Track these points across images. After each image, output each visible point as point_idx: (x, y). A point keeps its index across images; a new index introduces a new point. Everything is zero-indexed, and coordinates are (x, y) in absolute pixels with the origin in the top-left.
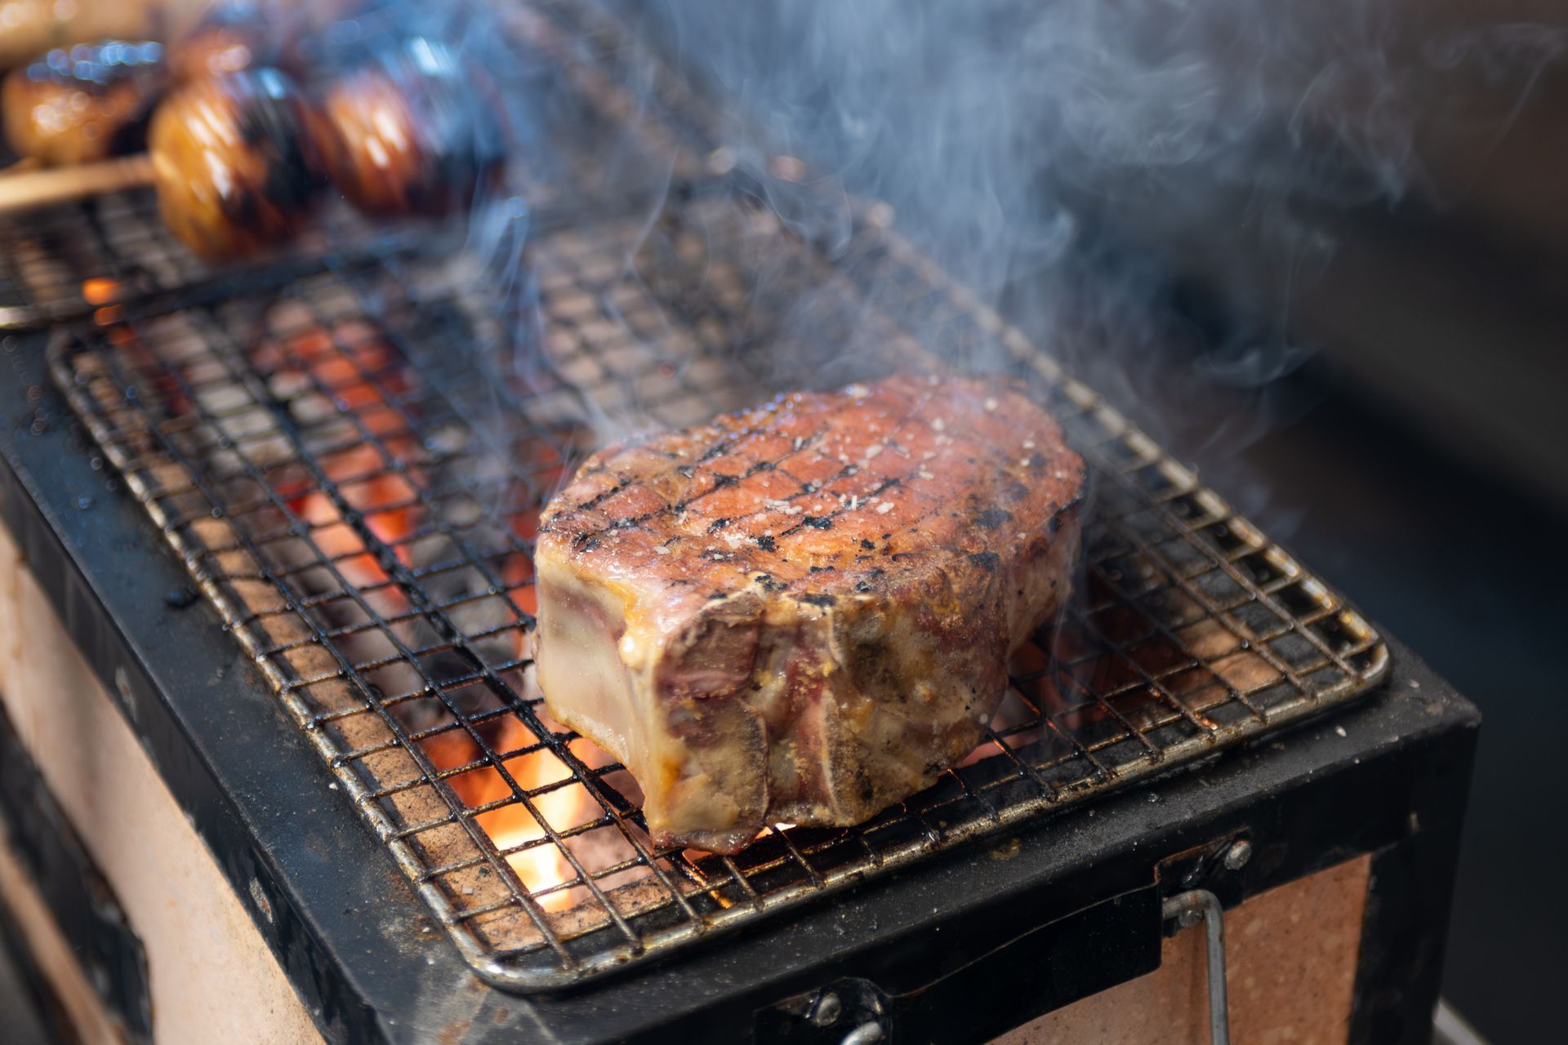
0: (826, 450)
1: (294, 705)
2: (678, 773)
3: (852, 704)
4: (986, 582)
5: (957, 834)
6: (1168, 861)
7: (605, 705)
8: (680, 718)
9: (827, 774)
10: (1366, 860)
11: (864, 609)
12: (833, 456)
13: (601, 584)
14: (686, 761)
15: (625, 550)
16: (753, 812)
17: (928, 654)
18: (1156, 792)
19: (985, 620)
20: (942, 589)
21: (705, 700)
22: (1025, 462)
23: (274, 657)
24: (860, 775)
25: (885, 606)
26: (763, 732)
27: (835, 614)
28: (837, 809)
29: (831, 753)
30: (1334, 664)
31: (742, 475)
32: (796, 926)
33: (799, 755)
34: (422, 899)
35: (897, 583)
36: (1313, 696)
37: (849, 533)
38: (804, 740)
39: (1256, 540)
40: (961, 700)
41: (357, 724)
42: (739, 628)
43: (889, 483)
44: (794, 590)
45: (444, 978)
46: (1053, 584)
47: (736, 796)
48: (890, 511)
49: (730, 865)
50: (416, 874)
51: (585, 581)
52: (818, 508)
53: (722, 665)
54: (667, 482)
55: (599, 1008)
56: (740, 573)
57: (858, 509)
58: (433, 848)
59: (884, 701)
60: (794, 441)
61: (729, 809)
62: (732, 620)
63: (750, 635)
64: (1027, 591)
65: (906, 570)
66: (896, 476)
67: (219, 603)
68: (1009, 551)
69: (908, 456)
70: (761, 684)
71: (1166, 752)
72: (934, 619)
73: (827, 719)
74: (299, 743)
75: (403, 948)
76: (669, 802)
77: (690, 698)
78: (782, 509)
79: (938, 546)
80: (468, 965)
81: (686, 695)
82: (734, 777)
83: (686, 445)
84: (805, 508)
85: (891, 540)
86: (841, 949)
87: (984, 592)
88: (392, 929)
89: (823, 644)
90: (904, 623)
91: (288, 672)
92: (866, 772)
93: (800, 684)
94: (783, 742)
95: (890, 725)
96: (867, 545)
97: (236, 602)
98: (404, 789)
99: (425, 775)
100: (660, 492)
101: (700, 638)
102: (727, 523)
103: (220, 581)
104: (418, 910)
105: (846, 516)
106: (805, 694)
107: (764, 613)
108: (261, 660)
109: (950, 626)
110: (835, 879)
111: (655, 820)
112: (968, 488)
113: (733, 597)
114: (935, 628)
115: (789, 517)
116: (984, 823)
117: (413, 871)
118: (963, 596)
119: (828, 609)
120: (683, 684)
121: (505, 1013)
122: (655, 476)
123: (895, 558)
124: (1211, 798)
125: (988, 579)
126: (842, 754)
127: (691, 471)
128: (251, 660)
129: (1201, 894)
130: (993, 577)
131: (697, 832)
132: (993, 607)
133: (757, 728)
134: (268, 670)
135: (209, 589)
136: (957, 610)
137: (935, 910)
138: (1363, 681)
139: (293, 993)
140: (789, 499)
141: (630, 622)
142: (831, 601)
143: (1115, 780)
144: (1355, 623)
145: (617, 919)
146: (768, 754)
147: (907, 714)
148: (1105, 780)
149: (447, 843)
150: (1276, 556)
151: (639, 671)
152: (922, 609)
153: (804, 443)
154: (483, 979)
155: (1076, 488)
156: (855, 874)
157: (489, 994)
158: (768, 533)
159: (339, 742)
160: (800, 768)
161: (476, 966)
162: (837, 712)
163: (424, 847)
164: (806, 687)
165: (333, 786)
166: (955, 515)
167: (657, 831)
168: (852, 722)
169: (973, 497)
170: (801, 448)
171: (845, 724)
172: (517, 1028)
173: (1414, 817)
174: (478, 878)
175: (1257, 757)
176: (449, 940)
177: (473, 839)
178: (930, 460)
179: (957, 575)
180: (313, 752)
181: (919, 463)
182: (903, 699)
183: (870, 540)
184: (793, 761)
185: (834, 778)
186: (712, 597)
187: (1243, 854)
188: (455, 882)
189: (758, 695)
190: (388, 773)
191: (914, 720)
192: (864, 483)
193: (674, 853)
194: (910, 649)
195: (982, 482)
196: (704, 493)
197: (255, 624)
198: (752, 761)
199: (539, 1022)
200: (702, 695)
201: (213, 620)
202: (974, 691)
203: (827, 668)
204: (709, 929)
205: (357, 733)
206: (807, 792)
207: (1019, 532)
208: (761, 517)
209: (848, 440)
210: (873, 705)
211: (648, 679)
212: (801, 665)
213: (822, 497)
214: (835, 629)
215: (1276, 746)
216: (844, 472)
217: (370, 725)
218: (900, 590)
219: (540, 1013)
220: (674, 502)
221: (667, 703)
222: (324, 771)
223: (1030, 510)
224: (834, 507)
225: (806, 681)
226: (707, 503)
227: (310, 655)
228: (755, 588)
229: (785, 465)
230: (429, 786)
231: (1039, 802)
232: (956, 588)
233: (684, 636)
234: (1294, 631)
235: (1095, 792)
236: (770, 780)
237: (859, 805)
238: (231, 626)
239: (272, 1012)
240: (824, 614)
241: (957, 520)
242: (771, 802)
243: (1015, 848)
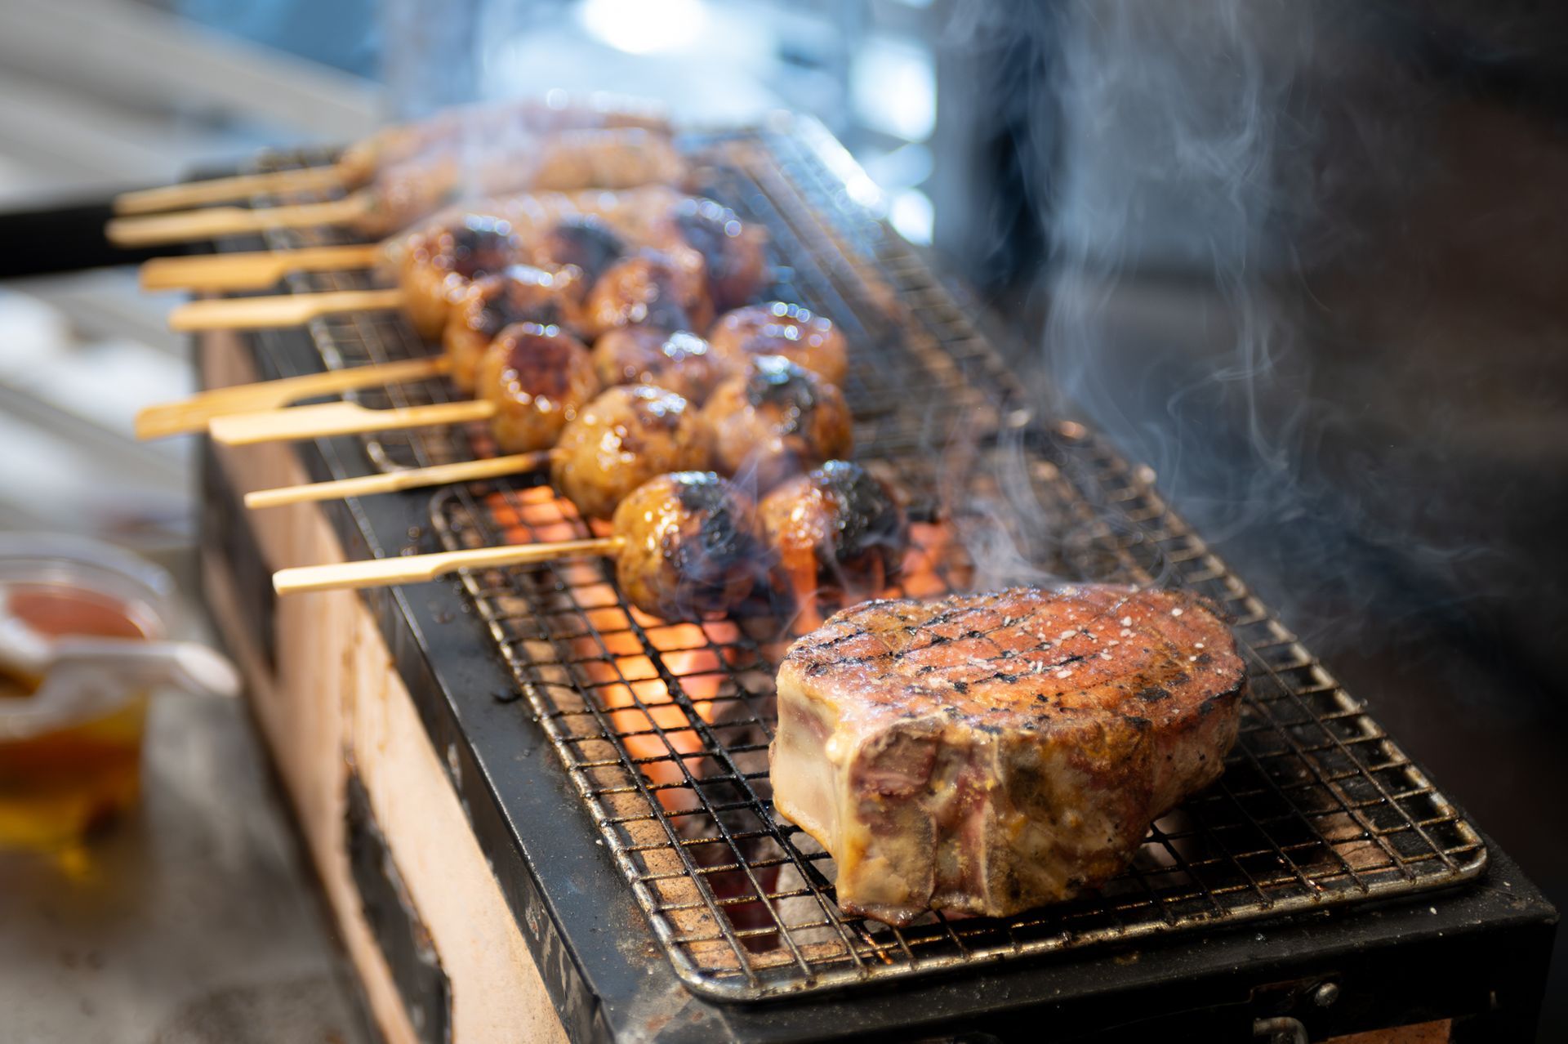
0: (1029, 629)
1: (578, 779)
2: (863, 853)
3: (1008, 817)
4: (1136, 739)
5: (1088, 938)
6: (1264, 987)
7: (819, 804)
8: (868, 808)
9: (984, 871)
10: (1448, 1022)
11: (1025, 742)
12: (1034, 633)
13: (823, 702)
14: (870, 845)
15: (847, 678)
16: (920, 895)
17: (1079, 788)
18: (1263, 933)
19: (1132, 771)
20: (1095, 738)
21: (889, 796)
22: (1193, 658)
23: (570, 744)
24: (1009, 876)
25: (1043, 742)
26: (934, 829)
27: (1001, 741)
28: (989, 901)
29: (988, 854)
30: (1439, 858)
31: (956, 638)
32: (943, 987)
33: (962, 853)
34: (651, 927)
35: (1056, 728)
36: (1413, 878)
37: (1029, 688)
38: (967, 842)
39: (1399, 758)
40: (1105, 832)
41: (626, 801)
42: (920, 741)
43: (1074, 658)
44: (972, 720)
45: (657, 984)
46: (1202, 758)
47: (908, 880)
48: (1067, 678)
49: (897, 934)
50: (648, 907)
51: (811, 699)
52: (1009, 668)
53: (906, 770)
54: (894, 637)
55: (774, 1021)
56: (933, 704)
57: (1042, 673)
58: (669, 896)
59: (1035, 819)
60: (1004, 619)
61: (901, 889)
62: (916, 734)
63: (930, 749)
64: (1177, 757)
65: (1069, 719)
66: (1081, 654)
67: (534, 701)
68: (1162, 720)
69: (1095, 641)
70: (936, 791)
71: (1275, 902)
72: (1085, 760)
73: (987, 825)
74: (578, 809)
75: (631, 960)
76: (854, 876)
77: (877, 793)
78: (980, 665)
79: (1101, 708)
80: (677, 977)
81: (874, 791)
82: (907, 863)
83: (916, 612)
84: (999, 666)
85: (1063, 698)
86: (974, 1008)
87: (1133, 747)
88: (625, 946)
89: (988, 764)
90: (1059, 758)
91: (578, 755)
92: (1016, 875)
93: (968, 794)
94: (950, 841)
95: (1039, 839)
96: (1042, 698)
97: (547, 702)
98: (653, 848)
99: (671, 840)
100: (886, 642)
101: (889, 746)
102: (933, 669)
103: (538, 685)
104: (648, 936)
105: (1030, 676)
106: (971, 804)
107: (943, 733)
108: (559, 745)
109: (1099, 768)
110: (981, 955)
111: (842, 892)
112: (1139, 669)
113: (920, 719)
114: (1086, 767)
115: (984, 671)
116: (1112, 934)
117: (647, 904)
118: (1114, 747)
119: (995, 736)
120: (873, 782)
121: (701, 1015)
122: (886, 631)
123: (1062, 710)
124: (1307, 947)
125: (1138, 737)
126: (996, 857)
127: (915, 631)
128: (551, 744)
129: (1290, 1021)
130: (1142, 737)
131: (873, 904)
132: (1139, 762)
133: (929, 826)
134: (563, 752)
135: (529, 691)
136: (1107, 757)
137: (1058, 992)
138: (1459, 872)
139: (549, 998)
140: (988, 660)
141: (838, 729)
142: (998, 730)
143: (1228, 917)
144: (1467, 831)
145: (800, 958)
146: (936, 849)
147: (1056, 834)
148: (1219, 915)
149: (681, 894)
150: (1412, 772)
151: (839, 767)
152: (1077, 750)
153: (1011, 621)
154: (689, 988)
155: (1232, 683)
156: (998, 955)
157: (691, 1000)
158: (963, 680)
159: (609, 810)
160: (962, 864)
161: (683, 977)
162: (995, 821)
163: (661, 895)
164: (972, 798)
165: (599, 842)
166: (1121, 687)
167: (844, 900)
168: (1006, 831)
169: (1141, 677)
170: (1008, 625)
171: (1001, 831)
172: (708, 1026)
173: (1493, 994)
174: (699, 921)
175: (1356, 919)
176: (667, 958)
177: (701, 894)
178: (1113, 647)
179: (1111, 730)
180: (586, 815)
181: (1104, 648)
182: (1054, 821)
183: (1045, 695)
184: (957, 858)
185: (989, 876)
186: (904, 716)
187: (1331, 994)
188: (681, 922)
189: (932, 799)
190: (645, 839)
191: (1062, 841)
192: (1054, 656)
193: (857, 921)
194: (1063, 782)
195: (1151, 667)
196: (922, 647)
197: (558, 719)
198: (923, 852)
199: (725, 1024)
200: (886, 792)
201: (528, 714)
202: (1116, 827)
203: (990, 784)
204: (871, 976)
205: (626, 809)
206: (966, 885)
207: (1174, 708)
208: (961, 668)
209: (1049, 624)
210: (1026, 822)
211: (845, 774)
212: (970, 779)
213: (1016, 661)
214: (999, 753)
215: (1374, 914)
216: (1040, 647)
217: (637, 804)
218: (1059, 733)
219: (728, 1018)
220: (896, 652)
221: (858, 795)
222: (594, 830)
223: (1187, 693)
224: (1024, 669)
225: (972, 793)
226: (921, 654)
227: (600, 749)
228: (941, 714)
229: (992, 635)
230: (672, 850)
231: (1162, 925)
232: (1108, 739)
233: (876, 742)
234: (1411, 829)
235: (1210, 924)
236: (936, 870)
237: (1007, 901)
238: (540, 717)
239: (534, 1018)
240: (992, 740)
241: (1121, 690)
242: (937, 888)
243: (1135, 958)
